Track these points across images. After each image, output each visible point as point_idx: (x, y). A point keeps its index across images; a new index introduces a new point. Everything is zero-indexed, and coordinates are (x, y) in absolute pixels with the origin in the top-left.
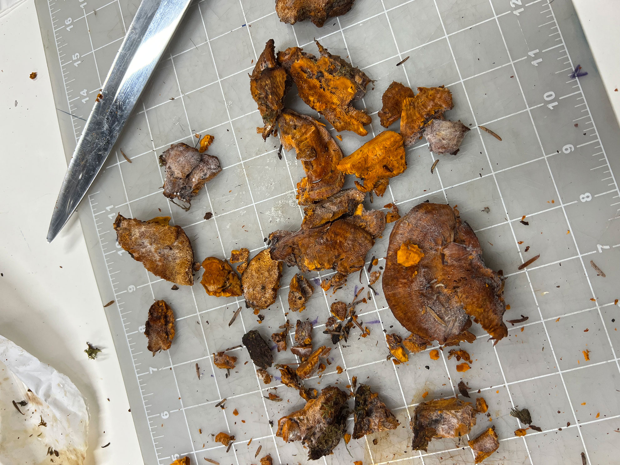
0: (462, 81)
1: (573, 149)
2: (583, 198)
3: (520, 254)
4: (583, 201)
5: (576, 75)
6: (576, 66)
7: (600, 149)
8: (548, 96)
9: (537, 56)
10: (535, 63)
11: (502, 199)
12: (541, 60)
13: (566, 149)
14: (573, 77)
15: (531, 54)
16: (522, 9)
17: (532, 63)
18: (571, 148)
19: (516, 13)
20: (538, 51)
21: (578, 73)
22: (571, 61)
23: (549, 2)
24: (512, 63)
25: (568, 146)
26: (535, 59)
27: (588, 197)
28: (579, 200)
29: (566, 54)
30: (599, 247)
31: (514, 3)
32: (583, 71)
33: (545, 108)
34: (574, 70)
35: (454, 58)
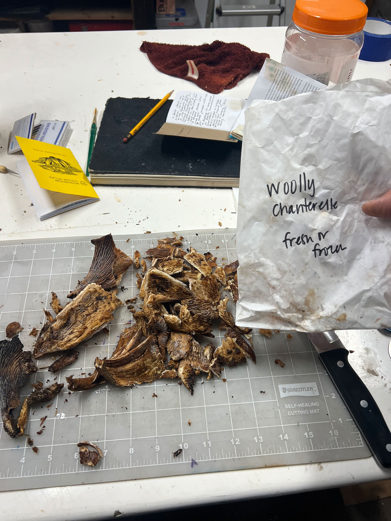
0: (205, 406)
1: (156, 451)
2: (132, 449)
3: (115, 414)
4: (130, 449)
5: (193, 462)
6: (197, 463)
7: (153, 464)
8: (186, 445)
9: (207, 445)
10: (204, 443)
11: (143, 411)
12: (205, 446)
13: (157, 447)
14: (192, 460)
15: (209, 442)
16: (233, 444)
17: (205, 442)
18: (157, 450)
19: (232, 440)
20: (210, 446)
21: (194, 463)
22: (201, 461)
23: (234, 458)
24: (208, 432)
25: (159, 448)
26: (206, 443)
27: (132, 452)
28: (131, 447)
29: (205, 459)
30: (106, 451)
31: (237, 440)
32: (194, 465)
33: (181, 442)
34: (196, 461)
35: (217, 405)
